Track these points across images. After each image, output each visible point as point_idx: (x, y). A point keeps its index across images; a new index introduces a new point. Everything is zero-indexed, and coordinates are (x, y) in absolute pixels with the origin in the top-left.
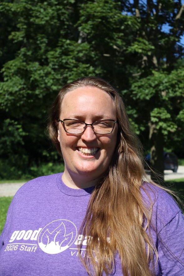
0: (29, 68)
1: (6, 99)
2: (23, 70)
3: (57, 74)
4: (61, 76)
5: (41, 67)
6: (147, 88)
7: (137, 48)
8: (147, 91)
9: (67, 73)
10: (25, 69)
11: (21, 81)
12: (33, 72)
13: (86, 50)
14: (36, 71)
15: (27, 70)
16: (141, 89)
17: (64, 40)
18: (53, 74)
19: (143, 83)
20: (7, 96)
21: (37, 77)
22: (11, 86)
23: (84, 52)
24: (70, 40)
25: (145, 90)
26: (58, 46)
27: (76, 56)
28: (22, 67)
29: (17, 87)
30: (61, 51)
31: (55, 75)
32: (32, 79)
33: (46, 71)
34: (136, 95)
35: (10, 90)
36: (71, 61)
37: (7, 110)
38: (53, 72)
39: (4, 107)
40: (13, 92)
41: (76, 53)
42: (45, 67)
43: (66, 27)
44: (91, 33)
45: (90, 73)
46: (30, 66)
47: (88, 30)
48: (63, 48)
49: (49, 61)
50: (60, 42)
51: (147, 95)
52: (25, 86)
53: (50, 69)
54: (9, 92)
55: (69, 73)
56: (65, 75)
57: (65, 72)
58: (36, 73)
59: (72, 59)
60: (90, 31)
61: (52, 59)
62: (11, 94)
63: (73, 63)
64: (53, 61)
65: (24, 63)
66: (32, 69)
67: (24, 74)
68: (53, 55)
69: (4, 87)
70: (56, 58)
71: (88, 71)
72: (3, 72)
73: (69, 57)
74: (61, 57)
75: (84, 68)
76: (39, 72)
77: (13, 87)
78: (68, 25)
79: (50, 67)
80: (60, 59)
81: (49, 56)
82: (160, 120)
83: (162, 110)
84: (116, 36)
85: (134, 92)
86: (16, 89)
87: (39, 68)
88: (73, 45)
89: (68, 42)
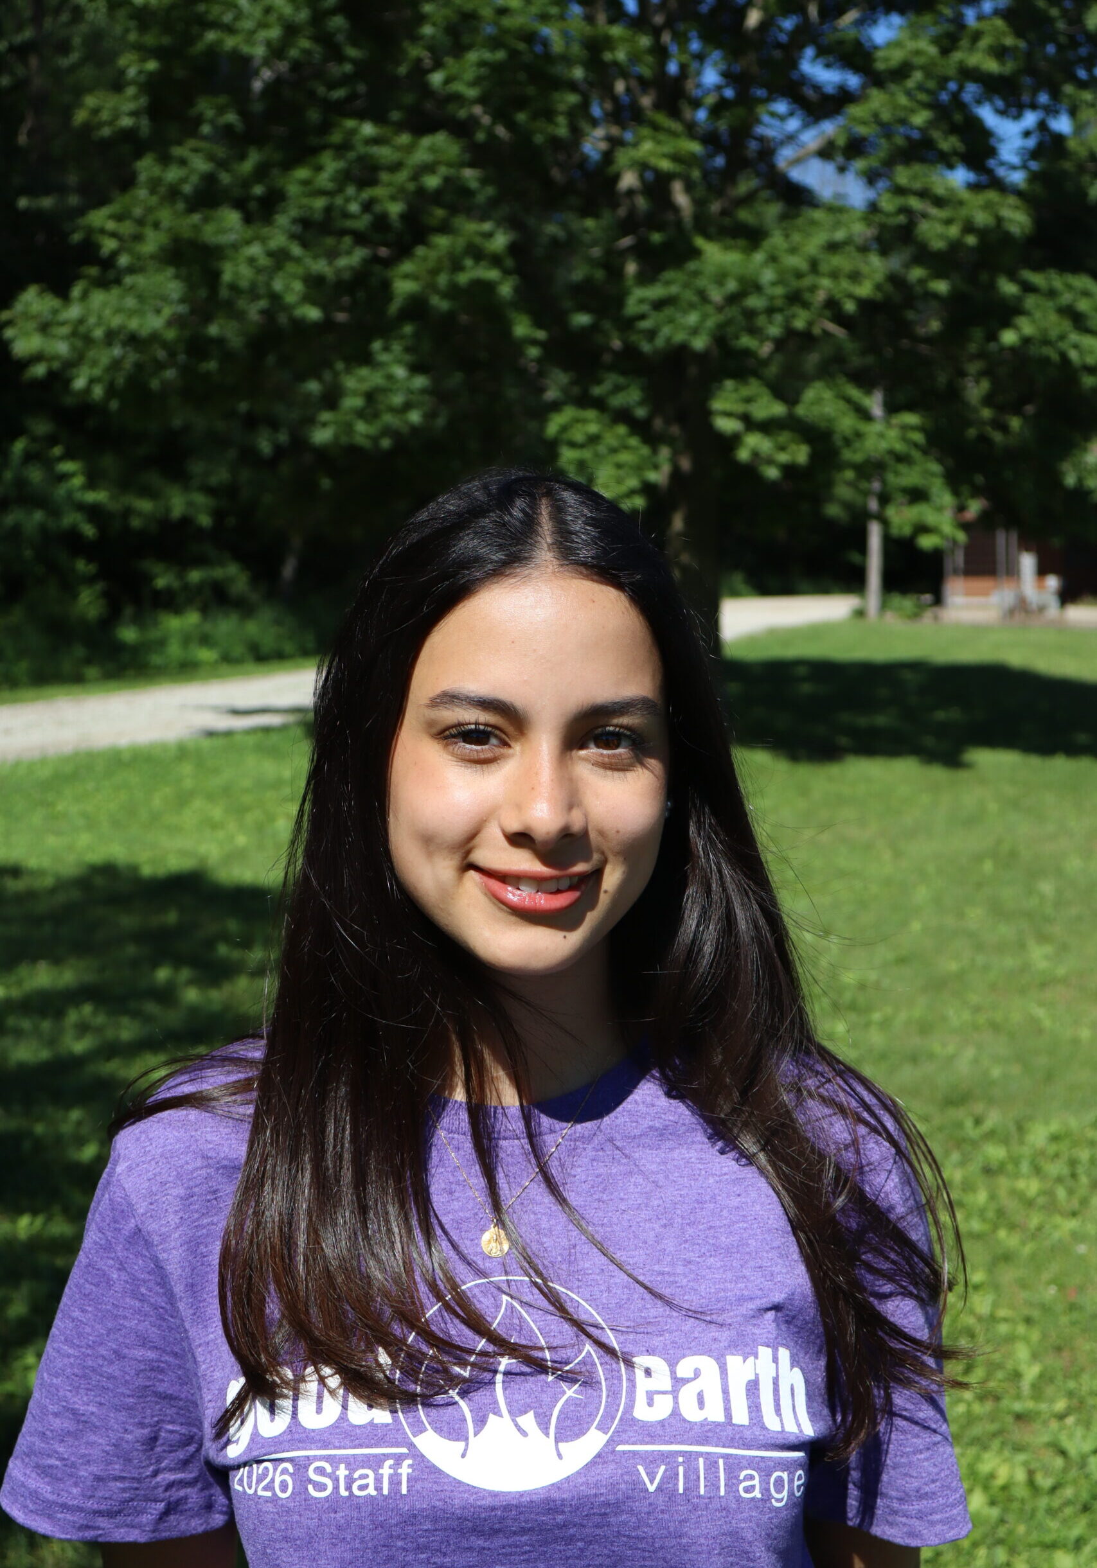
0: (210, 234)
1: (108, 362)
3: (315, 257)
4: (329, 265)
5: (249, 233)
6: (692, 306)
7: (652, 153)
8: (693, 318)
10: (197, 238)
11: (174, 285)
12: (228, 253)
13: (449, 165)
14: (235, 247)
15: (204, 245)
16: (668, 311)
17: (351, 124)
18: (301, 258)
19: (674, 289)
20: (115, 351)
21: (246, 272)
23: (443, 170)
24: (374, 121)
25: (685, 312)
27: (411, 186)
28: (187, 234)
29: (158, 311)
30: (340, 165)
31: (307, 263)
33: (270, 244)
34: (652, 334)
35: (134, 324)
37: (113, 405)
38: (297, 251)
40: (145, 332)
41: (408, 173)
42: (264, 229)
46: (216, 226)
48: (352, 155)
49: (284, 203)
50: (336, 132)
51: (695, 331)
52: (183, 309)
53: (283, 239)
54: (125, 336)
58: (237, 257)
62: (133, 340)
65: (195, 217)
66: (221, 239)
68: (306, 183)
69: (107, 314)
70: (323, 193)
74: (340, 190)
76: (247, 252)
77: (140, 315)
79: (283, 230)
80: (339, 201)
81: (293, 189)
82: (750, 423)
83: (754, 387)
85: (645, 324)
86: (154, 322)
87: (245, 237)
88: (389, 143)
89: (368, 129)
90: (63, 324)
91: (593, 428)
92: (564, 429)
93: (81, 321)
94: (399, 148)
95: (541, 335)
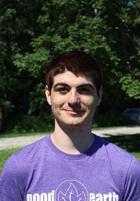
0: (52, 40)
1: (35, 68)
2: (48, 42)
3: (76, 45)
4: (79, 46)
5: (62, 39)
9: (84, 44)
10: (49, 41)
11: (47, 52)
12: (56, 44)
13: (99, 23)
14: (58, 43)
15: (51, 42)
17: (81, 16)
18: (73, 45)
20: (35, 65)
21: (60, 48)
22: (38, 57)
23: (98, 25)
24: (86, 16)
26: (76, 22)
27: (91, 28)
28: (47, 40)
29: (44, 57)
30: (78, 25)
31: (74, 46)
32: (55, 49)
33: (66, 42)
35: (38, 59)
36: (87, 33)
37: (36, 77)
38: (72, 44)
39: (34, 75)
40: (41, 61)
41: (91, 26)
42: (66, 39)
43: (82, 5)
44: (103, 9)
45: (102, 42)
46: (54, 39)
47: (100, 6)
48: (80, 23)
49: (69, 34)
50: (77, 18)
52: (50, 56)
53: (70, 41)
54: (37, 62)
55: (86, 44)
56: (82, 46)
57: (83, 43)
58: (58, 45)
59: (88, 31)
60: (102, 7)
61: (71, 33)
62: (39, 63)
63: (88, 35)
64: (72, 34)
65: (49, 37)
66: (55, 41)
67: (49, 45)
68: (72, 29)
69: (33, 57)
70: (75, 31)
71: (101, 40)
72: (32, 45)
73: (85, 30)
74: (78, 30)
75: (97, 38)
76: (61, 44)
77: (40, 57)
78: (84, 4)
79: (70, 39)
80: (78, 33)
81: (69, 30)
84: (124, 10)
86: (43, 59)
87: (61, 41)
88: (88, 20)
89: (84, 17)
90: (24, 60)
91: (130, 80)
92: (123, 81)
93: (28, 59)
94: (89, 21)
95: (119, 60)
